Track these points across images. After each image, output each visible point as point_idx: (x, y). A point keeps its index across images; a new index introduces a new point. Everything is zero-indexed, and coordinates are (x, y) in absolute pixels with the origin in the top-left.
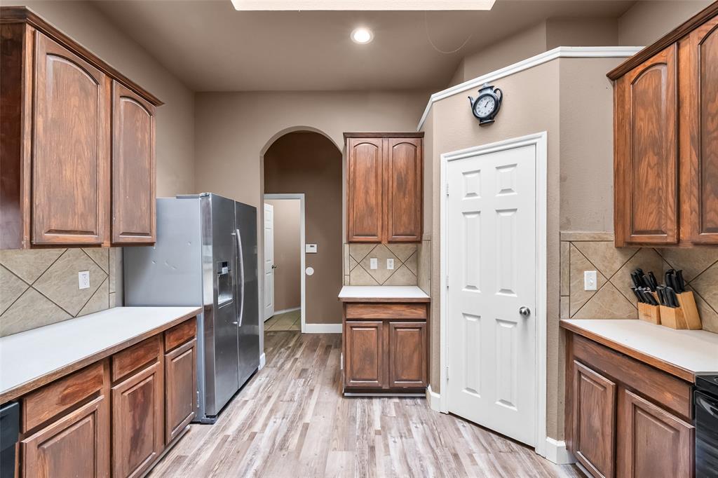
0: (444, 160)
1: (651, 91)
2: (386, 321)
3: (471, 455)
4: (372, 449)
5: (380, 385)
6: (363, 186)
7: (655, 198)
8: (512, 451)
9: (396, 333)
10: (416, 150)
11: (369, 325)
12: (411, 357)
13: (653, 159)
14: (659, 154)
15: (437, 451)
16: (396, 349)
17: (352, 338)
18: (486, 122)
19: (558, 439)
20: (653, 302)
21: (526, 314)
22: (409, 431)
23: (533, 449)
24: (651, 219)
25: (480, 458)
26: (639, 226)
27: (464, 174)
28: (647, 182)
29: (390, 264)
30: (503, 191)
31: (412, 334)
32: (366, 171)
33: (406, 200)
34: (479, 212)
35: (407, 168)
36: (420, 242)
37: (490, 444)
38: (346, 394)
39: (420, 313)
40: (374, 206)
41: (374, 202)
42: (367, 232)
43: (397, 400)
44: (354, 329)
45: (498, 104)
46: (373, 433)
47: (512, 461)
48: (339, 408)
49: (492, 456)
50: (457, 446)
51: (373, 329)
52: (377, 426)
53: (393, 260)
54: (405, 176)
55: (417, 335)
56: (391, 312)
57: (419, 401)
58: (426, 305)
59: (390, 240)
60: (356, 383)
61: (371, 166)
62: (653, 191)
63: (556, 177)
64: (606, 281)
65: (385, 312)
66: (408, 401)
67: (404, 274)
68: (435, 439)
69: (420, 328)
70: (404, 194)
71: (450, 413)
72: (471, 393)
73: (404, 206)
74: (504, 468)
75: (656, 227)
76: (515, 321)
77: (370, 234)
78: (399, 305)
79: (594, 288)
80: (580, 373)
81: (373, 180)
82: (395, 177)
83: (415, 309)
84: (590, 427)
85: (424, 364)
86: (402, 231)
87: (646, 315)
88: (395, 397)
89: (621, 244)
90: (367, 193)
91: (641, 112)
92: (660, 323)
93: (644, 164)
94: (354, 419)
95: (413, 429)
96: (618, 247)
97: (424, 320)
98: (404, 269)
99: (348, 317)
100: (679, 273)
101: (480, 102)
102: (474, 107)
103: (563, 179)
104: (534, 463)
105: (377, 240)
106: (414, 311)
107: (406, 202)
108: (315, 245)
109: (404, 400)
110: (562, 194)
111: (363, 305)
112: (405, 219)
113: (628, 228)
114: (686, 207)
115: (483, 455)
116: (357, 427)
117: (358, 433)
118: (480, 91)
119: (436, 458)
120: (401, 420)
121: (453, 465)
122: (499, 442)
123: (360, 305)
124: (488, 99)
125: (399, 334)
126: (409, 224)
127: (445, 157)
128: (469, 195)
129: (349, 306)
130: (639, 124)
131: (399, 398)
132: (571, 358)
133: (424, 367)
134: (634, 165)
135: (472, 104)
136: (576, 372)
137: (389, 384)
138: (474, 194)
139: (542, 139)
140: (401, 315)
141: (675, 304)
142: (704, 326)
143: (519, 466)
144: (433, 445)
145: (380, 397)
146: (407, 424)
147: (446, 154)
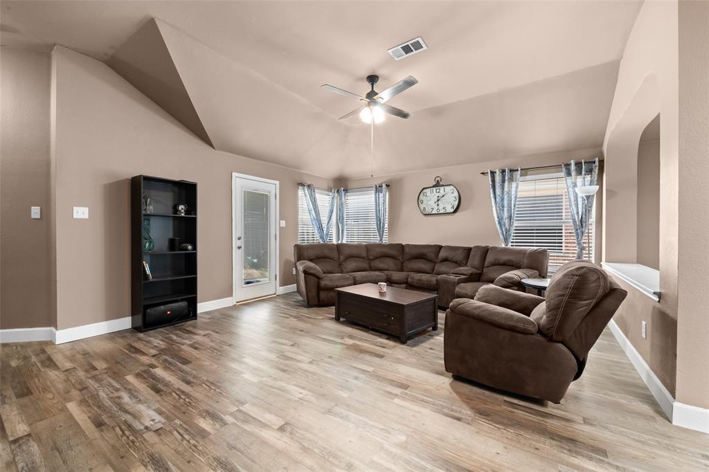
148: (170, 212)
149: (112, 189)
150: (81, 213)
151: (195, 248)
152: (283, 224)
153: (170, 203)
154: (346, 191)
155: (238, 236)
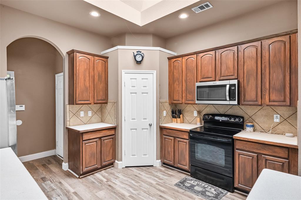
0: (123, 73)
1: (177, 66)
2: (100, 138)
3: (140, 174)
4: (110, 186)
5: (98, 166)
6: (83, 77)
7: (178, 92)
8: (148, 169)
9: (104, 142)
10: (105, 64)
11: (93, 141)
12: (110, 151)
13: (178, 83)
14: (178, 82)
15: (130, 177)
16: (104, 149)
17: (86, 149)
18: (139, 63)
19: (159, 160)
20: (176, 118)
21: (150, 125)
22: (117, 176)
23: (152, 166)
24: (177, 97)
25: (142, 173)
26: (175, 99)
27: (131, 79)
28: (176, 88)
29: (90, 113)
30: (144, 87)
31: (110, 141)
32: (84, 70)
33: (102, 85)
34: (136, 93)
35: (102, 71)
36: (107, 103)
37: (142, 170)
38: (80, 177)
39: (112, 132)
40: (88, 87)
41: (88, 85)
42: (85, 99)
43: (104, 171)
44: (86, 144)
45: (143, 58)
46: (106, 183)
47: (150, 170)
48: (82, 182)
49: (144, 172)
50: (134, 174)
51: (95, 143)
52: (105, 180)
53: (91, 111)
54: (101, 74)
55: (112, 142)
56: (102, 134)
57: (112, 168)
58: (114, 128)
59: (95, 102)
60: (88, 169)
61: (87, 68)
62: (177, 91)
63: (158, 84)
64: (167, 113)
65: (100, 134)
66: (108, 169)
67: (97, 117)
68: (127, 175)
69: (113, 138)
70: (101, 82)
71: (126, 167)
72: (134, 156)
73: (101, 88)
74: (149, 173)
75: (178, 100)
76: (147, 128)
77: (87, 100)
78: (105, 131)
79: (165, 116)
80: (165, 138)
81: (87, 75)
82: (97, 74)
83: (111, 131)
84: (168, 151)
85: (114, 152)
86: (100, 99)
87: (174, 121)
88: (102, 170)
89: (170, 103)
90: (85, 80)
91: (175, 71)
92: (177, 123)
93: (176, 84)
94: (94, 182)
95: (118, 176)
96: (169, 104)
97: (114, 135)
98: (96, 116)
99: (84, 139)
100: (180, 110)
101: (137, 55)
102: (135, 57)
103: (160, 85)
104: (155, 169)
105: (90, 103)
106: (110, 132)
107: (101, 86)
108: (24, 106)
109: (106, 170)
110: (160, 89)
111: (90, 133)
112: (101, 93)
113: (172, 99)
114: (183, 95)
115: (142, 172)
116: (97, 183)
117: (100, 185)
118: (137, 52)
119: (132, 179)
120: (111, 175)
121: (137, 178)
122: (144, 168)
123: (89, 133)
124: (140, 55)
125: (105, 142)
126: (103, 95)
127: (124, 71)
128: (133, 87)
129: (84, 134)
130: (175, 74)
131: (104, 170)
132: (162, 135)
133: (114, 154)
134: (174, 84)
135: (134, 55)
136: (164, 139)
137: (101, 165)
138: (134, 87)
139: (155, 72)
140: (106, 134)
141: (180, 117)
142: (184, 122)
143: (152, 171)
144: (128, 176)
145: (96, 172)
146: (115, 175)
147: (124, 70)
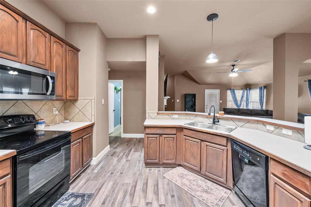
148: (191, 99)
149: (182, 96)
150: (178, 101)
151: (195, 108)
152: (221, 102)
153: (191, 98)
154: (250, 89)
155: (207, 105)
